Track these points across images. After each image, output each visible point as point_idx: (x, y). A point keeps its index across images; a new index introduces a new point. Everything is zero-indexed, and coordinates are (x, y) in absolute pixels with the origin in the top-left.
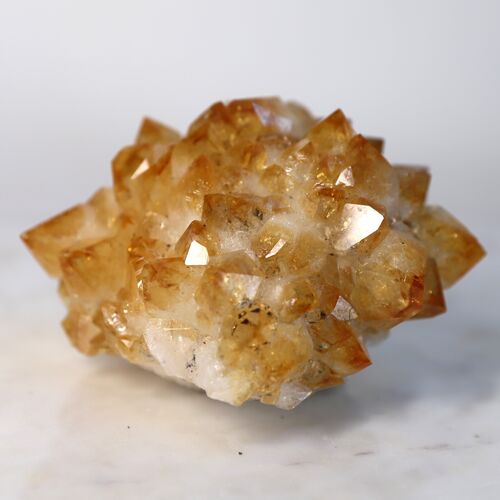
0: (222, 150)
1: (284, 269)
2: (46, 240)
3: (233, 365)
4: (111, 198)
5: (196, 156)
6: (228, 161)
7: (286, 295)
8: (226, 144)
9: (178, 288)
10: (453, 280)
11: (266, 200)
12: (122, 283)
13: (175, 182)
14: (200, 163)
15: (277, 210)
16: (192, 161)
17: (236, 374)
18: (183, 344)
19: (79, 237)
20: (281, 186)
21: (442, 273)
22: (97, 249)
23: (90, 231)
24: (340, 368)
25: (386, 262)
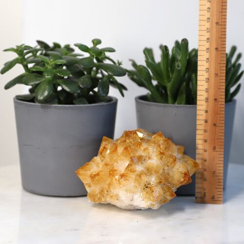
0: (130, 144)
1: (153, 173)
6: (133, 147)
8: (131, 142)
11: (146, 157)
13: (119, 154)
14: (126, 149)
15: (149, 158)
18: (130, 195)
20: (149, 153)
21: (190, 172)
22: (100, 174)
25: (178, 169)
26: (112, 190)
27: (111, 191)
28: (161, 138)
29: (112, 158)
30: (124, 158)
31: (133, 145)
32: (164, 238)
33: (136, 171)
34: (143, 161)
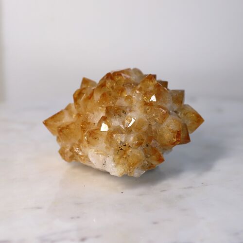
0: (111, 90)
1: (133, 131)
2: (51, 123)
3: (118, 163)
4: (73, 107)
5: (102, 93)
6: (113, 94)
7: (134, 140)
8: (112, 87)
9: (98, 139)
10: (193, 131)
11: (127, 108)
12: (80, 137)
13: (95, 102)
14: (104, 95)
15: (130, 111)
18: (101, 157)
19: (63, 122)
20: (131, 102)
22: (70, 126)
23: (67, 119)
24: (154, 163)
25: (168, 127)
29: (87, 107)
31: (114, 91)
32: (155, 223)
34: (122, 114)
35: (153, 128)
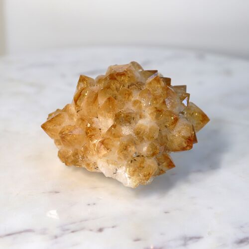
0: (115, 92)
1: (145, 139)
2: (50, 127)
3: (133, 175)
4: (73, 109)
6: (119, 97)
8: (117, 89)
9: (111, 150)
10: (198, 130)
11: (136, 114)
13: (100, 106)
14: (109, 100)
15: (141, 117)
16: (106, 98)
17: (134, 178)
18: (112, 167)
19: (63, 125)
20: (140, 107)
21: (195, 128)
23: (67, 122)
24: (164, 169)
25: (180, 133)
26: (89, 157)
27: (87, 157)
28: (159, 86)
29: (90, 111)
30: (107, 114)
31: (120, 94)
33: (121, 136)
34: (132, 121)
35: (164, 134)
